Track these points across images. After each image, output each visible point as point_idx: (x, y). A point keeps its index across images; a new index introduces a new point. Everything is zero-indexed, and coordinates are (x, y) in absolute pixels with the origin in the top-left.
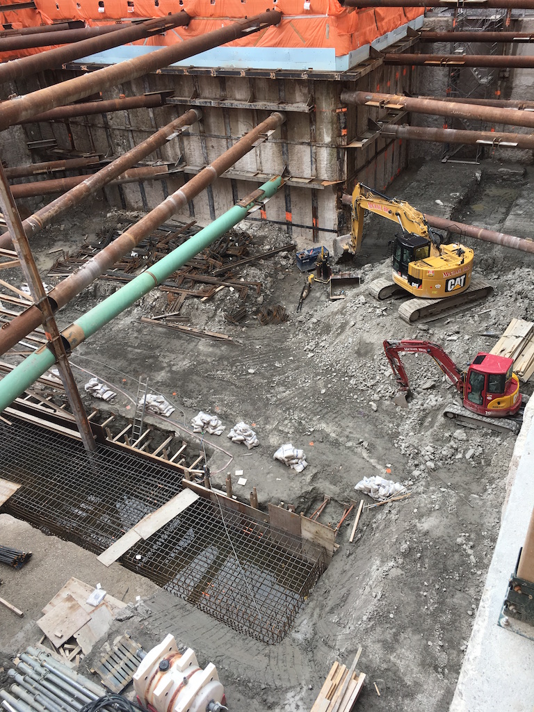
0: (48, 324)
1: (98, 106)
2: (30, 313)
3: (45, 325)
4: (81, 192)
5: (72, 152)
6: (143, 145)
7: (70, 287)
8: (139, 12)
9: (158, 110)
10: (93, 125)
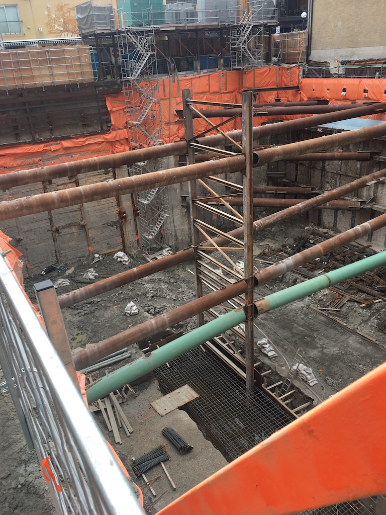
0: (248, 294)
1: (322, 155)
2: (240, 284)
3: (246, 294)
4: (294, 211)
5: (294, 183)
6: (348, 186)
7: (270, 273)
8: (370, 97)
9: (365, 163)
10: (314, 167)
